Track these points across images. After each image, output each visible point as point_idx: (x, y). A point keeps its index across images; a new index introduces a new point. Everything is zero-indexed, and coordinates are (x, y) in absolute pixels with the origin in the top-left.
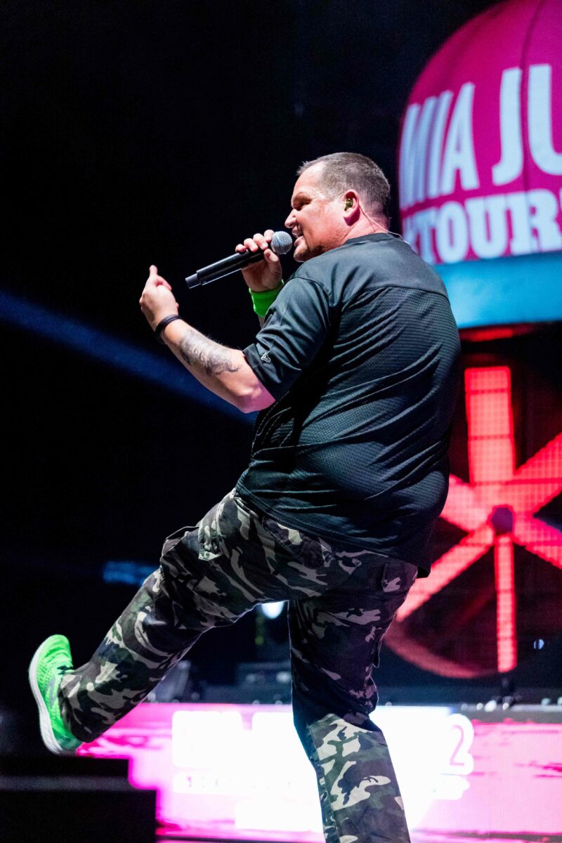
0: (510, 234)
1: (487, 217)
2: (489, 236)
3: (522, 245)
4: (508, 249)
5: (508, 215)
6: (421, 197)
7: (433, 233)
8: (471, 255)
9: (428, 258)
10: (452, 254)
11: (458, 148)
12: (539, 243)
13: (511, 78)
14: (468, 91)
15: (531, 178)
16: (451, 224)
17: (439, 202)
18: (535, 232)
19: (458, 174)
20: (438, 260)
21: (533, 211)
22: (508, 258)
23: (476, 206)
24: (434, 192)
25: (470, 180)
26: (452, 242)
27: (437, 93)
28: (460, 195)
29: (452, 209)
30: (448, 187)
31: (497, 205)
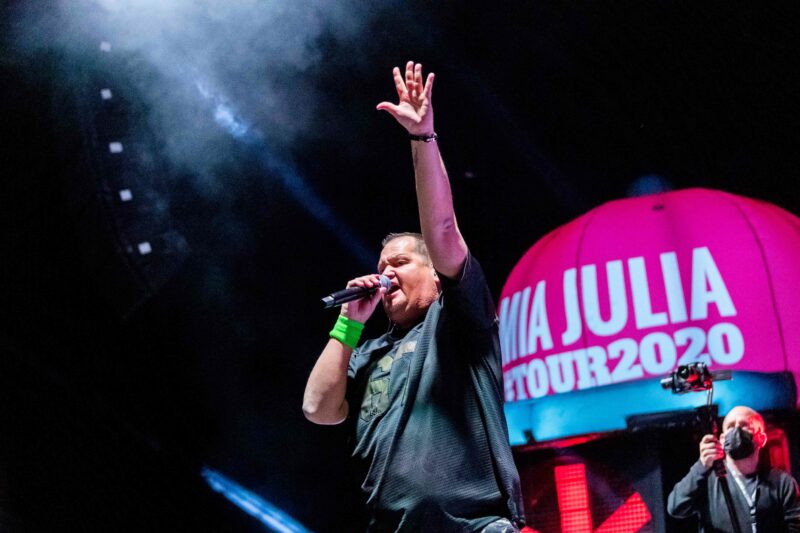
0: (577, 377)
1: (560, 367)
2: (562, 380)
3: (585, 383)
4: (576, 386)
5: (575, 365)
6: (514, 357)
7: (525, 380)
8: (551, 392)
9: (522, 396)
10: (538, 393)
11: (538, 324)
12: (596, 381)
13: (570, 276)
14: (541, 286)
15: (588, 339)
16: (536, 373)
17: (527, 359)
18: (593, 374)
19: (539, 340)
20: (529, 396)
21: (591, 361)
22: (576, 391)
23: (552, 360)
24: (523, 353)
25: (547, 344)
26: (538, 384)
27: (521, 289)
28: (541, 354)
29: (536, 364)
30: (533, 349)
31: (566, 358)
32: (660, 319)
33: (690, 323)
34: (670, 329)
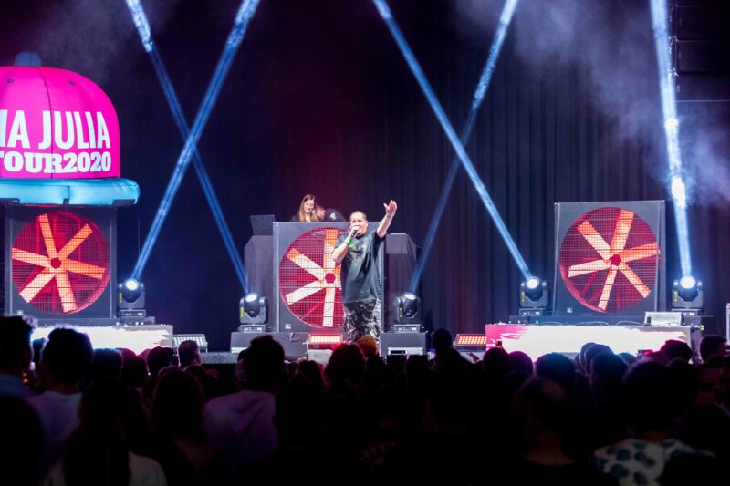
0: (44, 166)
1: (35, 159)
2: (35, 167)
3: (48, 170)
4: (42, 170)
5: (44, 160)
12: (54, 170)
13: (47, 114)
15: (53, 149)
18: (54, 167)
21: (54, 160)
22: (42, 174)
32: (86, 146)
33: (96, 150)
34: (90, 151)
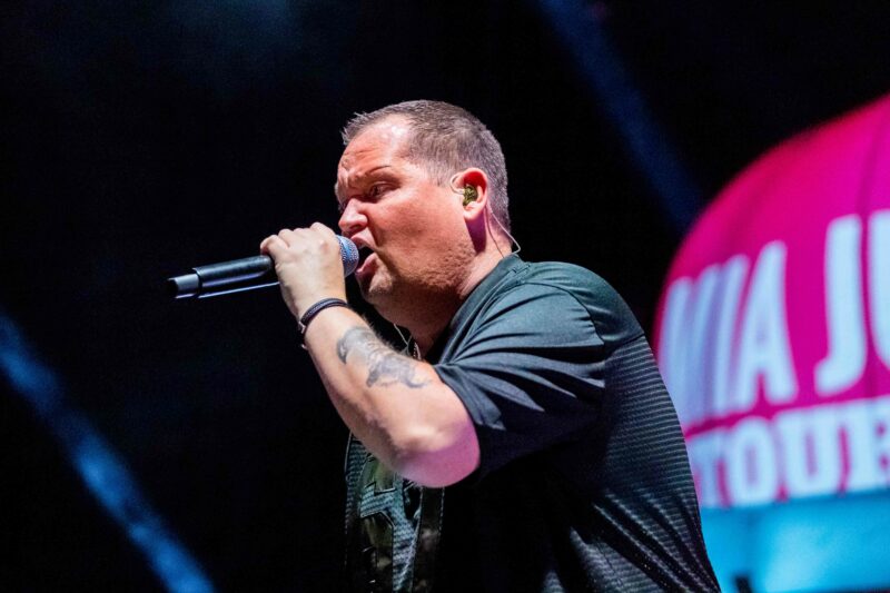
0: (846, 465)
1: (809, 444)
2: (812, 470)
3: (866, 481)
4: (842, 485)
5: (843, 437)
7: (721, 470)
8: (783, 497)
11: (762, 338)
14: (773, 254)
15: (878, 380)
17: (731, 421)
18: (884, 462)
19: (761, 378)
21: (881, 431)
23: (792, 425)
24: (721, 405)
25: (782, 385)
26: (752, 476)
27: (721, 258)
28: (765, 409)
29: (752, 433)
30: (745, 396)
31: (824, 421)
